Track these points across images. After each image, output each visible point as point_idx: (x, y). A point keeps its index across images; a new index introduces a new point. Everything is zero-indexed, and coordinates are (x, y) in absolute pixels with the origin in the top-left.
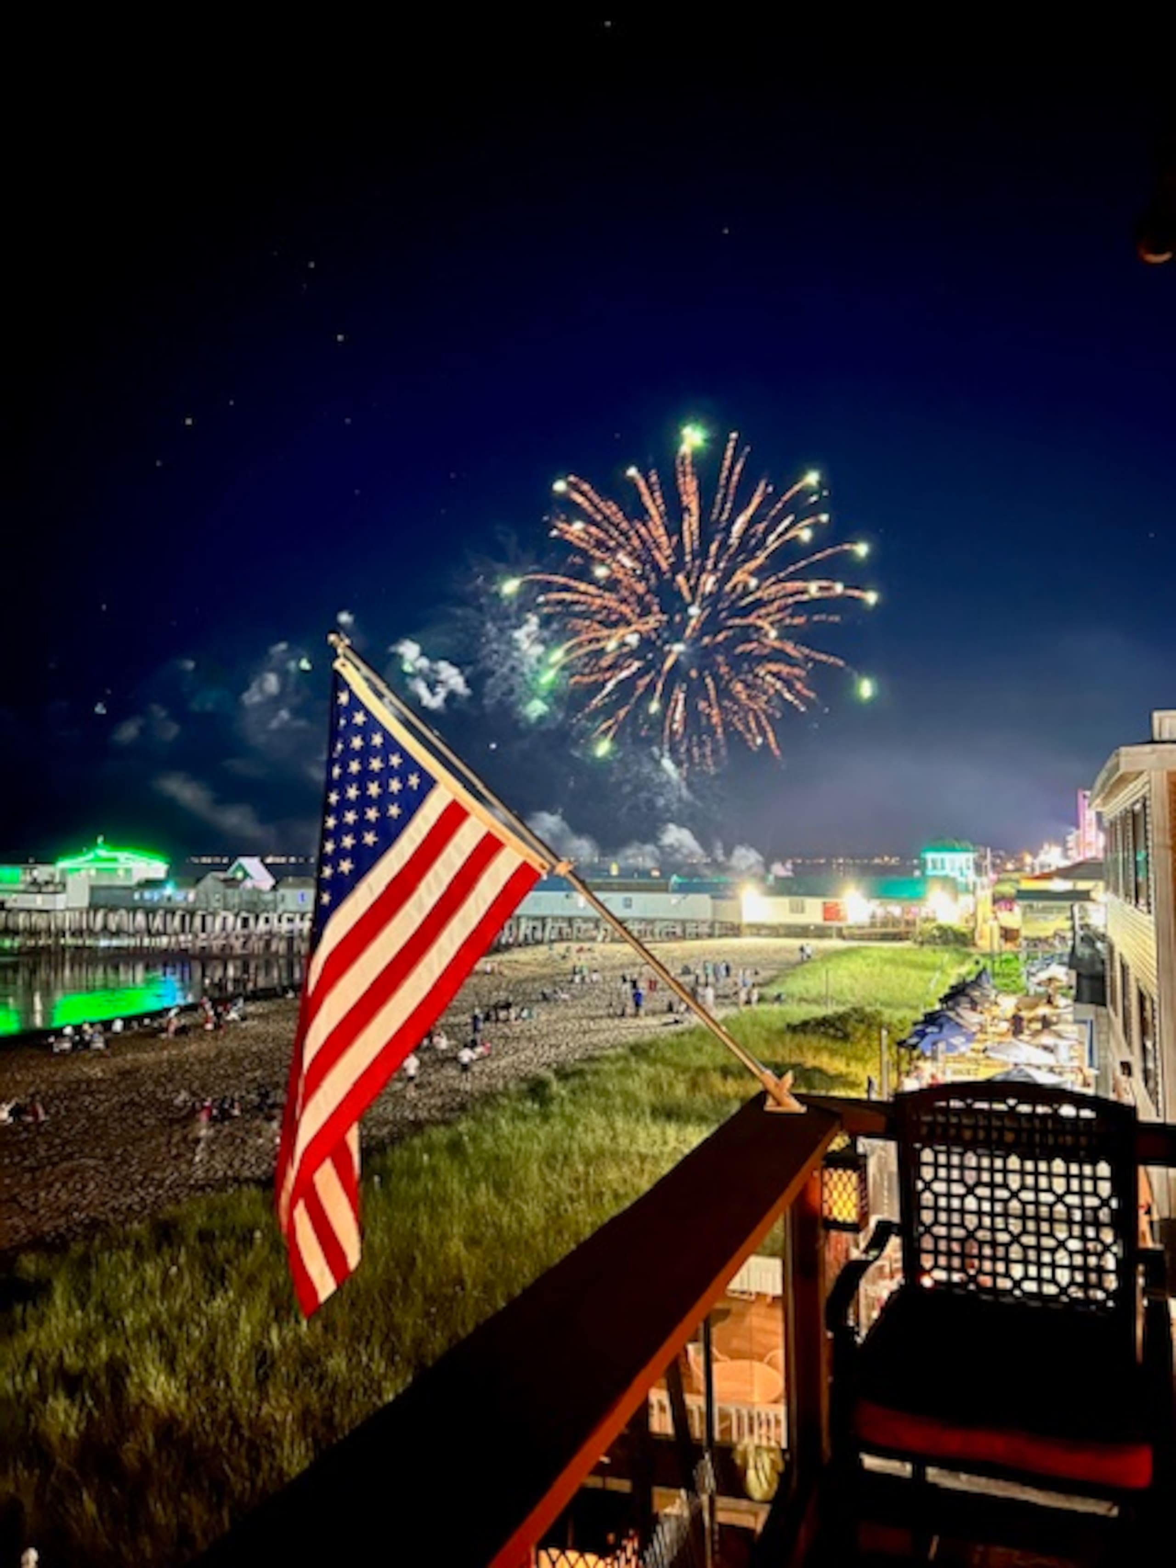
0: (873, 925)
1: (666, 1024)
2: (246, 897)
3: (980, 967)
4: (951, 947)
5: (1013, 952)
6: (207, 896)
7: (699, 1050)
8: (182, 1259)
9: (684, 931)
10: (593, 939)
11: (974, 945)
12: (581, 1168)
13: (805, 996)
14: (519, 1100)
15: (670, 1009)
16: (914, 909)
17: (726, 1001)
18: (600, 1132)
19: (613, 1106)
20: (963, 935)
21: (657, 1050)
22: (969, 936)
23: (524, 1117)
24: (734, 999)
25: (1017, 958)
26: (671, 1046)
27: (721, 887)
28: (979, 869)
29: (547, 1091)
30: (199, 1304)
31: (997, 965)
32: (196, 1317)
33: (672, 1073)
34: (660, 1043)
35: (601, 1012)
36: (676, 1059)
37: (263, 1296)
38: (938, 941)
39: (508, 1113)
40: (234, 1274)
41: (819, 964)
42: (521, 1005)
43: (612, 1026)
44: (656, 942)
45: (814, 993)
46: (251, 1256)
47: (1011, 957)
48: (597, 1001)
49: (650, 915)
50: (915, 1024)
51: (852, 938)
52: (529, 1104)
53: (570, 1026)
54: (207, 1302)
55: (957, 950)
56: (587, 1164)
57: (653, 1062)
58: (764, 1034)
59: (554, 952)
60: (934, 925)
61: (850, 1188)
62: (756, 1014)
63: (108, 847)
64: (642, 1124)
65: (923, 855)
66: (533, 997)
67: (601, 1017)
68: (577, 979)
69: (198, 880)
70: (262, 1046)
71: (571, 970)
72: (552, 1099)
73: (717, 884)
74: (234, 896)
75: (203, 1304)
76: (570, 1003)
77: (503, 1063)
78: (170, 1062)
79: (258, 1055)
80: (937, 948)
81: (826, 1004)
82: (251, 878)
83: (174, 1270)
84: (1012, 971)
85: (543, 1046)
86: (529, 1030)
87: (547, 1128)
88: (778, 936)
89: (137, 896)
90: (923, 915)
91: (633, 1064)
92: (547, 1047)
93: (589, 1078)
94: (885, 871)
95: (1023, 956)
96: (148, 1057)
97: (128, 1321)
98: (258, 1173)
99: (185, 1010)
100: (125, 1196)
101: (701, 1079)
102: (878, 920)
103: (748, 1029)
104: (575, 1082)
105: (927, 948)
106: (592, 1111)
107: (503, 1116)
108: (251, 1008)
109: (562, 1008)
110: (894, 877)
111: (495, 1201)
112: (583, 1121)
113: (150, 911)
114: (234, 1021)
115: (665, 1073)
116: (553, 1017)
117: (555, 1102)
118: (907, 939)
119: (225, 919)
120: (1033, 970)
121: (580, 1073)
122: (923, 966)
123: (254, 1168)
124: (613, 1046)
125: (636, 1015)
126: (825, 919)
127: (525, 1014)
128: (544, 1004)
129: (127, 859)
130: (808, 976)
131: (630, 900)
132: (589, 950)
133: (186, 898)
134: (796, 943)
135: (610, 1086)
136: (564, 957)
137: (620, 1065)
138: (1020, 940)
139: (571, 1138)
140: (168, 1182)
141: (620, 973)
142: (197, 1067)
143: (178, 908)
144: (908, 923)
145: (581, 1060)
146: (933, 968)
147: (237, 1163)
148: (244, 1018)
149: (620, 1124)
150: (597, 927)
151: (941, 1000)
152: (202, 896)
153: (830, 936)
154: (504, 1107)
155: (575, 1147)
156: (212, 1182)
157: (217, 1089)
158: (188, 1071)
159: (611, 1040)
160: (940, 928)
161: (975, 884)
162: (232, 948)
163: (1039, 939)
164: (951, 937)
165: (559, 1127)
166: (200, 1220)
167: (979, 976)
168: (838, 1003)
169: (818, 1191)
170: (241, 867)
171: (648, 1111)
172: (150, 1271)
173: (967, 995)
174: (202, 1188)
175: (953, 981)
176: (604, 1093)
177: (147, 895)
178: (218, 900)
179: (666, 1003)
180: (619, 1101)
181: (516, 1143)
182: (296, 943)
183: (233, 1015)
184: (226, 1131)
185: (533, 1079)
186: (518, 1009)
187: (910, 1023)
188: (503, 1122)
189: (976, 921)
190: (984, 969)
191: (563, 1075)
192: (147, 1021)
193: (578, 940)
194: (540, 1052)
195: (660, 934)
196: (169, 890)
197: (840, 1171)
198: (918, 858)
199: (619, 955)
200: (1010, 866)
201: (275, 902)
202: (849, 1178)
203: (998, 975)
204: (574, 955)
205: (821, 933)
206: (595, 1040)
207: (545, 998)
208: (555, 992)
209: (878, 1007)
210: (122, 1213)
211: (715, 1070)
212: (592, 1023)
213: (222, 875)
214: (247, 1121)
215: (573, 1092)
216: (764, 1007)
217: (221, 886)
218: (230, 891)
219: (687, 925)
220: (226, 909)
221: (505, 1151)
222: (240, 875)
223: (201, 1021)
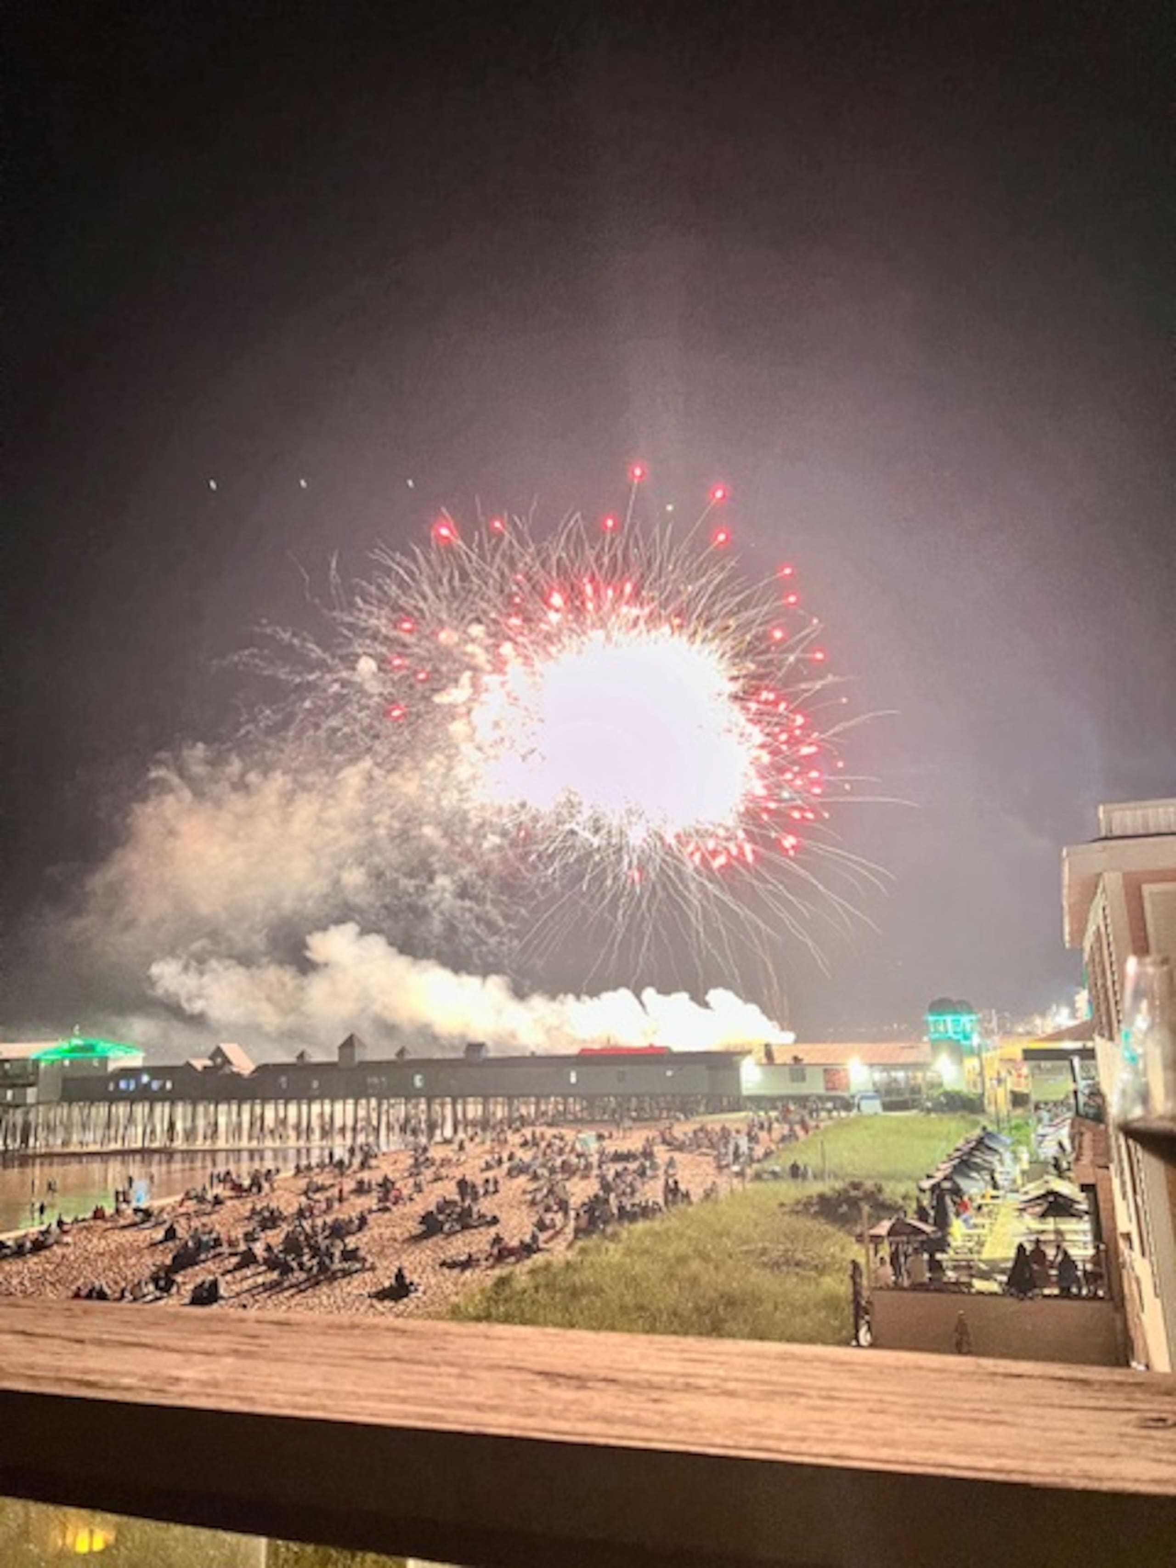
2: (224, 1084)
4: (959, 1114)
5: (1022, 1118)
6: (184, 1084)
11: (983, 1111)
16: (919, 1076)
20: (971, 1100)
22: (978, 1102)
25: (1027, 1124)
28: (984, 1030)
38: (946, 1109)
47: (1021, 1123)
55: (963, 1117)
58: (754, 1215)
60: (940, 1090)
63: (82, 1035)
74: (213, 1084)
80: (944, 1115)
81: (823, 1179)
82: (231, 1063)
84: (1022, 1139)
89: (111, 1085)
90: (929, 1081)
95: (1033, 1123)
102: (883, 1088)
105: (933, 1116)
118: (913, 1107)
122: (928, 1136)
126: (827, 1089)
129: (102, 1046)
131: (624, 1073)
133: (163, 1087)
138: (1030, 1104)
143: (157, 1098)
144: (913, 1090)
152: (180, 1085)
160: (946, 1094)
161: (980, 1046)
164: (958, 1103)
168: (835, 1177)
170: (220, 1053)
177: (123, 1085)
178: (196, 1089)
189: (983, 1087)
196: (146, 1079)
216: (759, 1185)
218: (208, 1079)
220: (204, 1098)
222: (219, 1061)
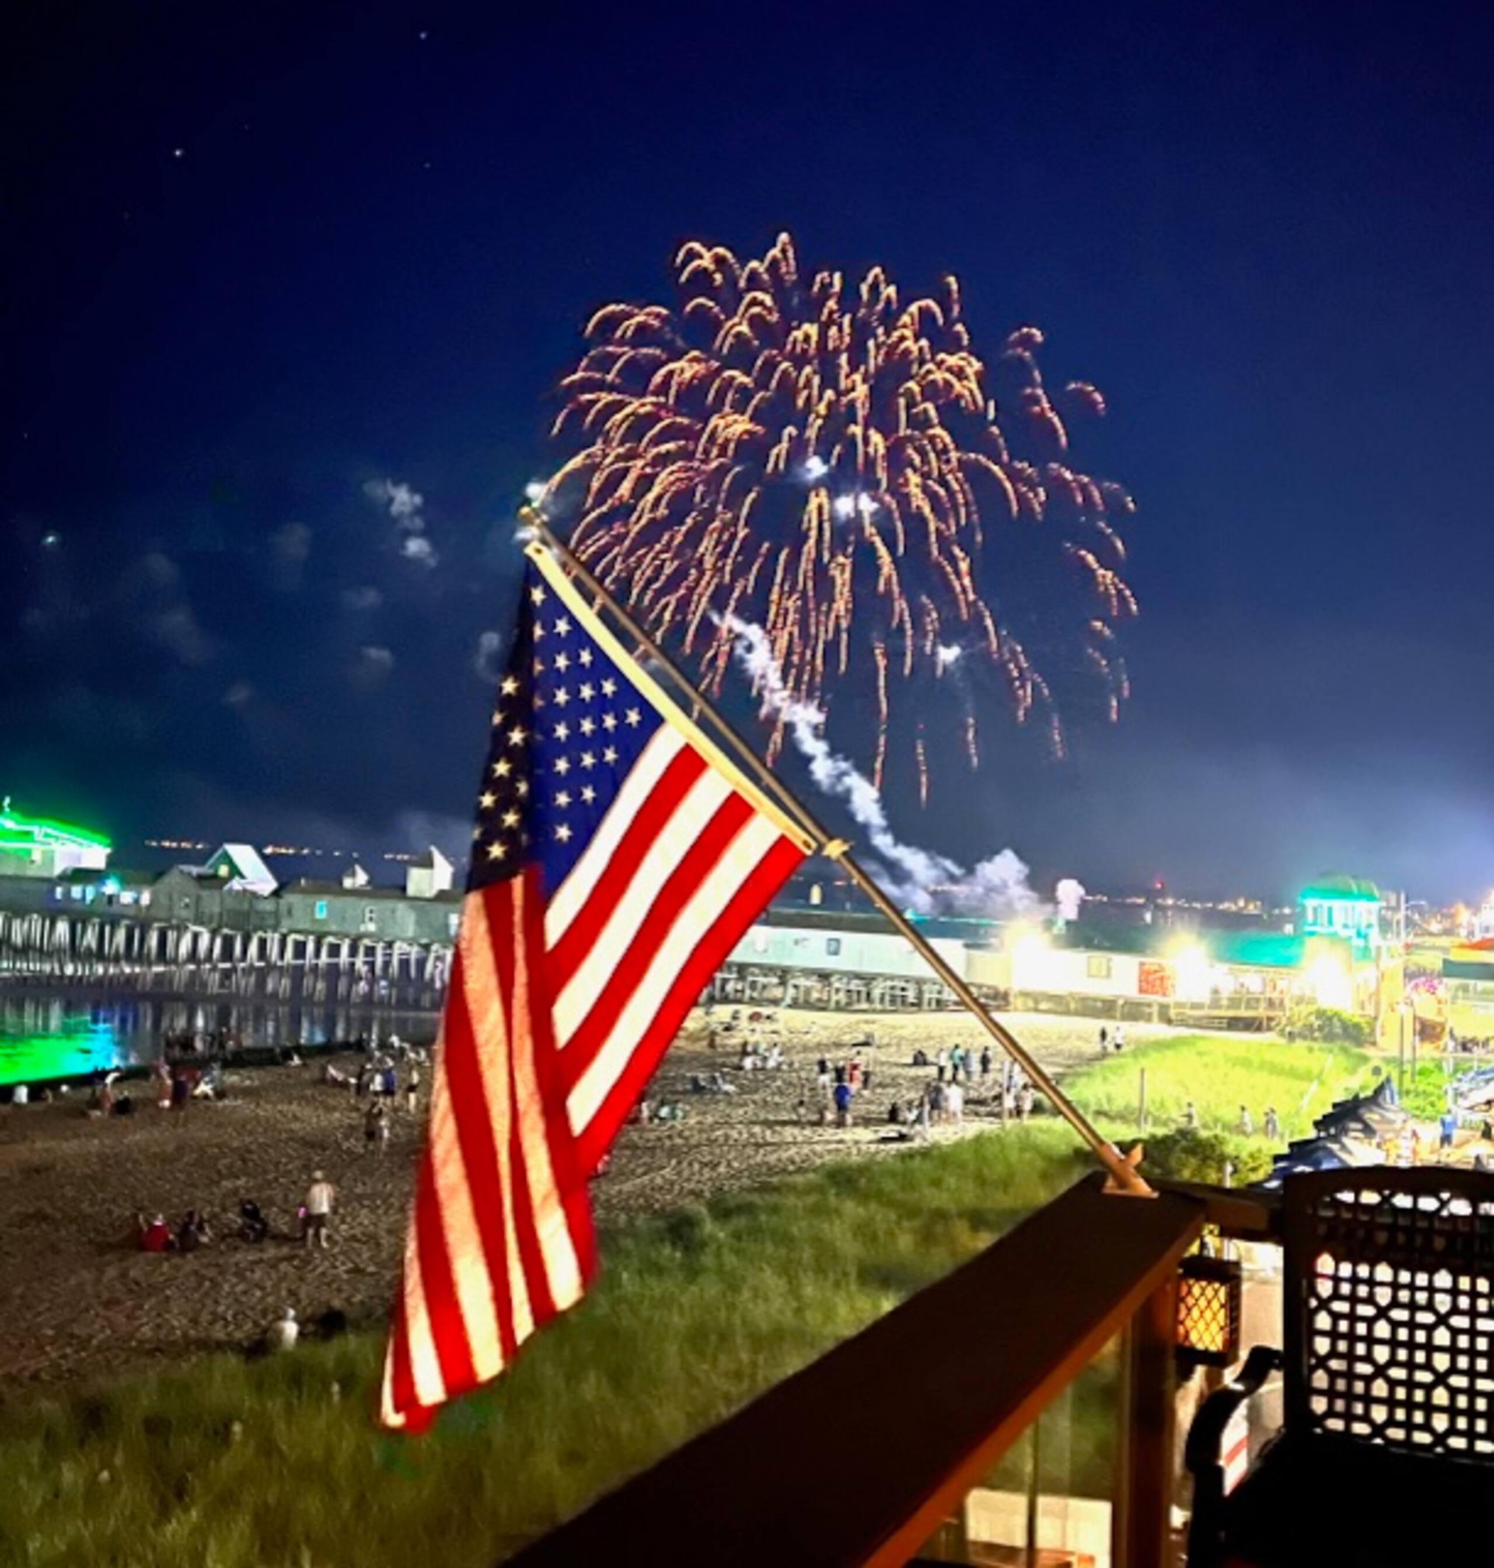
0: (1215, 1004)
1: (885, 1140)
2: (230, 903)
3: (1382, 1078)
4: (1336, 1046)
5: (1433, 1059)
6: (171, 899)
7: (937, 1183)
8: (118, 1460)
9: (920, 994)
10: (775, 1002)
11: (1374, 1044)
12: (745, 1356)
13: (1106, 1107)
14: (652, 1243)
15: (893, 1116)
16: (1281, 985)
17: (982, 1109)
18: (777, 1302)
19: (799, 1262)
20: (1357, 1026)
21: (870, 1180)
22: (1366, 1029)
23: (659, 1270)
24: (994, 1107)
25: (1439, 1067)
26: (893, 1174)
27: (982, 931)
28: (1385, 925)
29: (697, 1231)
30: (143, 1528)
31: (1407, 1077)
32: (139, 1548)
33: (893, 1216)
34: (875, 1168)
35: (785, 1116)
36: (900, 1196)
37: (242, 1524)
38: (1317, 1034)
39: (635, 1262)
40: (198, 1485)
41: (1130, 1060)
42: (659, 1097)
43: (800, 1139)
44: (874, 1011)
45: (1118, 1105)
46: (224, 1462)
47: (1430, 1065)
48: (777, 1099)
49: (867, 968)
50: (1277, 1158)
51: (1183, 1023)
52: (667, 1250)
53: (734, 1134)
54: (156, 1525)
55: (1344, 1050)
56: (755, 1351)
57: (864, 1198)
58: (1040, 1164)
59: (713, 1019)
60: (1312, 1008)
61: (1215, 1305)
62: (1027, 1131)
63: (16, 815)
64: (843, 1294)
65: (1299, 900)
66: (680, 1087)
67: (784, 1123)
68: (748, 1063)
69: (159, 875)
70: (248, 1139)
71: (739, 1049)
72: (703, 1245)
73: (978, 926)
74: (212, 901)
75: (150, 1529)
76: (735, 1099)
77: (627, 1187)
78: (103, 1158)
79: (243, 1154)
80: (1316, 1045)
81: (1138, 1122)
82: (242, 876)
83: (105, 1475)
84: (1430, 1089)
85: (690, 1164)
86: (670, 1137)
87: (694, 1288)
88: (1067, 1013)
89: (59, 892)
90: (1297, 993)
91: (832, 1200)
92: (696, 1166)
93: (763, 1218)
94: (1237, 922)
95: (1448, 1067)
96: (70, 1147)
97: (32, 1546)
98: (238, 1335)
99: (127, 1075)
100: (28, 1358)
101: (939, 1229)
102: (1225, 995)
103: (1014, 1156)
104: (740, 1222)
105: (1300, 1044)
106: (765, 1266)
107: (626, 1268)
108: (232, 1079)
109: (722, 1106)
110: (1252, 933)
111: (609, 1396)
112: (751, 1281)
113: (78, 918)
114: (206, 1097)
115: (882, 1217)
116: (710, 1119)
117: (707, 1250)
118: (1269, 1029)
119: (196, 937)
120: (1464, 1087)
121: (747, 1209)
122: (1293, 1073)
123: (231, 1328)
124: (800, 1170)
125: (840, 1124)
126: (1141, 990)
127: (664, 1112)
128: (694, 1098)
129: (47, 835)
130: (1112, 1078)
131: (838, 941)
132: (768, 1017)
133: (137, 901)
134: (1095, 1025)
135: (795, 1230)
136: (728, 1029)
137: (811, 1199)
138: (1446, 1038)
139: (732, 1307)
140: (95, 1342)
141: (818, 1056)
142: (145, 1168)
143: (124, 917)
144: (1271, 1003)
145: (752, 1190)
146: (1307, 1077)
147: (205, 1317)
148: (220, 1094)
149: (809, 1290)
150: (783, 983)
151: (1317, 1124)
152: (164, 900)
153: (1149, 1018)
154: (628, 1254)
155: (737, 1320)
156: (162, 1346)
157: (176, 1200)
158: (129, 1173)
159: (797, 1159)
160: (1320, 1014)
161: (1379, 948)
162: (204, 985)
163: (1475, 1042)
164: (1338, 1030)
165: (710, 1288)
166: (147, 1401)
167: (1379, 1091)
168: (1156, 1122)
169: (1170, 1310)
170: (228, 860)
171: (853, 1271)
172: (69, 1475)
173: (1360, 1119)
174: (151, 1353)
175: (1340, 1097)
176: (786, 1240)
177: (76, 891)
178: (187, 906)
179: (886, 1108)
180: (807, 1254)
181: (645, 1311)
182: (308, 981)
183: (204, 1088)
184: (188, 1268)
185: (672, 1214)
186: (654, 1105)
187: (1268, 1159)
188: (625, 1276)
189: (1378, 1004)
190: (1388, 1080)
191: (722, 1211)
192: (64, 1088)
193: (752, 1001)
194: (686, 1174)
195: (882, 1000)
196: (111, 887)
197: (1204, 1283)
198: (1293, 905)
199: (815, 1029)
200: (1435, 926)
201: (276, 914)
202: (1216, 1292)
203: (1408, 1092)
204: (744, 1023)
205: (1134, 1012)
206: (772, 1159)
207: (697, 1088)
208: (714, 1080)
209: (1218, 1131)
210: (21, 1385)
211: (960, 1215)
212: (768, 1133)
213: (195, 870)
214: (222, 1253)
215: (737, 1236)
216: (1042, 1121)
217: (192, 887)
218: (205, 893)
219: (925, 988)
220: (199, 921)
221: (627, 1321)
222: (224, 870)
223: (151, 1094)
